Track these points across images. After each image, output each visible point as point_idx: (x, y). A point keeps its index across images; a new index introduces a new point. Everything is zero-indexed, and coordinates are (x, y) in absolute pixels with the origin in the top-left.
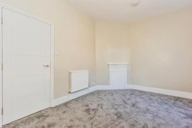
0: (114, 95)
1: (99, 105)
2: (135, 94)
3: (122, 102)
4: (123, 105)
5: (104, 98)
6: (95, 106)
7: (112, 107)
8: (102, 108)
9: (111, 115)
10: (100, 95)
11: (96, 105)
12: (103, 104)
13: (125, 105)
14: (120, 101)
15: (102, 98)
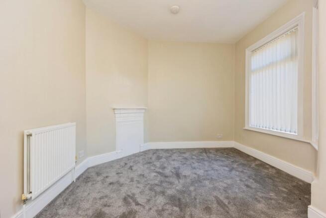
0: (134, 168)
1: (125, 199)
2: (162, 157)
3: (157, 176)
4: (166, 182)
5: (122, 180)
6: (119, 207)
7: (153, 193)
8: (137, 204)
9: (168, 210)
10: (107, 177)
11: (120, 203)
12: (134, 194)
13: (167, 180)
14: (155, 176)
15: (118, 182)
